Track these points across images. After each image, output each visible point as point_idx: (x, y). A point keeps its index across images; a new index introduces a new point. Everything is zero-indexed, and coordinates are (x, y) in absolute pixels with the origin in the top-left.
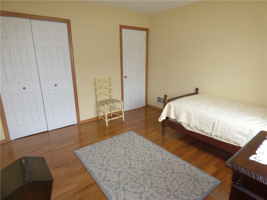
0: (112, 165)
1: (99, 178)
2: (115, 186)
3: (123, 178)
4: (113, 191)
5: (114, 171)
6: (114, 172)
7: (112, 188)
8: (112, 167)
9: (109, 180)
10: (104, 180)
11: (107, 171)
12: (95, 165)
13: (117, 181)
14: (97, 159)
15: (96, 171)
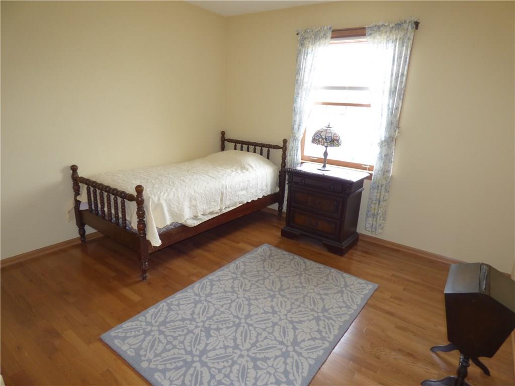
0: (277, 339)
1: (321, 346)
2: (325, 322)
3: (303, 316)
4: (335, 321)
5: (292, 331)
6: (296, 331)
7: (331, 323)
8: (285, 336)
9: (319, 331)
10: (323, 339)
11: (299, 340)
12: (292, 369)
13: (314, 322)
14: (268, 372)
15: (306, 359)
